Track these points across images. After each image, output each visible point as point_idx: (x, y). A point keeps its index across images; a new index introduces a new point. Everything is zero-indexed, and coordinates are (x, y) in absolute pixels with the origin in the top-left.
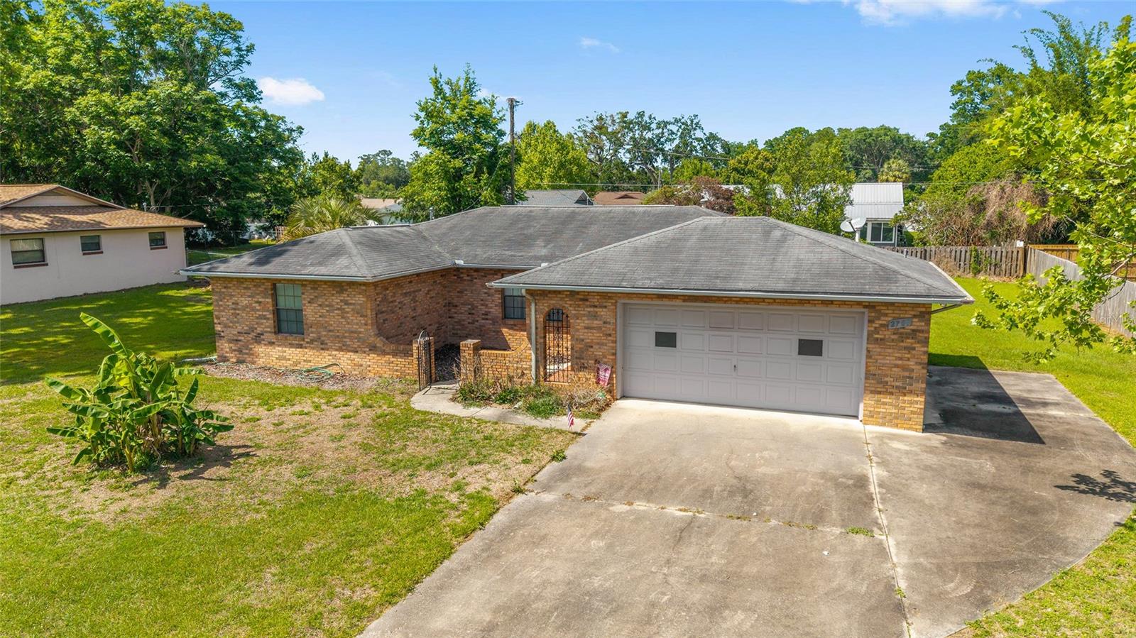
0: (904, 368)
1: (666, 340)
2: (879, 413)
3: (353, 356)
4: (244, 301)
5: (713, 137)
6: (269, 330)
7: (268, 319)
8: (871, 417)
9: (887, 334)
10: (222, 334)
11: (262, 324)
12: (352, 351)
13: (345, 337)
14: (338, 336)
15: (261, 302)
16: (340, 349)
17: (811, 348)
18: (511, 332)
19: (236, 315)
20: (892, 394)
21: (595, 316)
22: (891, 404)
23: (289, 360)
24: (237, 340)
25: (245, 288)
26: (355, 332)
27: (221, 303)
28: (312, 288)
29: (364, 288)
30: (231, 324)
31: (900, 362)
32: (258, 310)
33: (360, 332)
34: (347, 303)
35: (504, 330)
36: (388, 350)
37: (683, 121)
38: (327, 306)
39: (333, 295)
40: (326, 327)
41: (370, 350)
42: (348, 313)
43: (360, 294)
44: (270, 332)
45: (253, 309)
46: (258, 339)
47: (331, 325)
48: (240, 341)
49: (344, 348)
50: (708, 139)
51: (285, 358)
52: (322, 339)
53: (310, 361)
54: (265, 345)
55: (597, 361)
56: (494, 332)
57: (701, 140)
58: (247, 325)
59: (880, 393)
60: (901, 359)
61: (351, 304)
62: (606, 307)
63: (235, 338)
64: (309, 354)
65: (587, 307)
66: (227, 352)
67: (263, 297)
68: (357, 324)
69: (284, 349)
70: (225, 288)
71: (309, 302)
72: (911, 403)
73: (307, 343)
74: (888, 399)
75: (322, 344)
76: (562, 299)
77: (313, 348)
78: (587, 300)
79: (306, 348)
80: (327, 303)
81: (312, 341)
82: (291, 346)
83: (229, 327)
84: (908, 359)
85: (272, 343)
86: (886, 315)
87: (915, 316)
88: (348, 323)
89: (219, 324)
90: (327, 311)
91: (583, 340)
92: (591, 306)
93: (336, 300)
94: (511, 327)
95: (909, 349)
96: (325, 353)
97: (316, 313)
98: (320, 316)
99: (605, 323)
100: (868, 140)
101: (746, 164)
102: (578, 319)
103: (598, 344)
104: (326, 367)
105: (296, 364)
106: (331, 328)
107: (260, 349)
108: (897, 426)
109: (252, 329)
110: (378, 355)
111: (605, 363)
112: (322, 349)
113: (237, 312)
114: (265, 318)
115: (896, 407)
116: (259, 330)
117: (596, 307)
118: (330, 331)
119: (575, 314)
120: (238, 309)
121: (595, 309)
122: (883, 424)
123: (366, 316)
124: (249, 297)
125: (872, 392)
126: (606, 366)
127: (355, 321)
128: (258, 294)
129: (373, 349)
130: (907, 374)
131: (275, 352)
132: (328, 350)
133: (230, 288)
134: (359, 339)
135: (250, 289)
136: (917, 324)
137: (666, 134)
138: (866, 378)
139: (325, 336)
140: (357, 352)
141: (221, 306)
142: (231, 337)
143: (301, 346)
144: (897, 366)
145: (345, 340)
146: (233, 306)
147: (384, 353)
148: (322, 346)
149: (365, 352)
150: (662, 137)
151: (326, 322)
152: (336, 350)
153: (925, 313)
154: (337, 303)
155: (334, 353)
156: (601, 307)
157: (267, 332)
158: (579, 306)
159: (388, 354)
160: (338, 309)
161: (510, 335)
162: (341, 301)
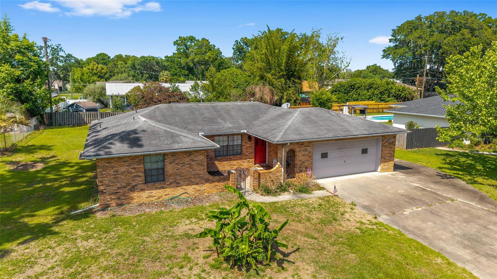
0: (390, 154)
1: (324, 156)
2: (384, 168)
3: (195, 186)
4: (123, 169)
5: (69, 56)
6: (141, 182)
7: (141, 176)
8: (383, 170)
9: (386, 144)
10: (104, 191)
11: (136, 180)
12: (195, 184)
13: (191, 178)
14: (187, 178)
15: (136, 168)
16: (188, 185)
17: (365, 151)
18: (219, 162)
19: (116, 178)
20: (387, 162)
21: (306, 150)
22: (387, 165)
23: (155, 196)
24: (116, 193)
25: (124, 161)
26: (197, 174)
27: (103, 173)
28: (172, 156)
29: (203, 152)
30: (112, 184)
31: (389, 152)
32: (133, 173)
33: (200, 174)
34: (193, 161)
35: (216, 162)
36: (215, 180)
37: (52, 47)
38: (181, 164)
39: (185, 158)
40: (180, 175)
41: (206, 182)
42: (193, 165)
43: (201, 155)
44: (142, 184)
45: (131, 173)
46: (133, 189)
47: (183, 173)
48: (119, 192)
49: (191, 183)
50: (67, 57)
51: (152, 196)
52: (177, 181)
53: (169, 194)
54: (138, 191)
55: (306, 168)
56: (211, 164)
57: (64, 57)
58: (125, 183)
59: (384, 162)
60: (389, 151)
61: (195, 161)
62: (310, 146)
63: (115, 191)
64: (168, 191)
65: (303, 147)
66: (108, 201)
67: (137, 165)
68: (199, 170)
69: (151, 191)
70: (108, 163)
71: (170, 163)
72: (391, 163)
73: (168, 185)
74: (386, 164)
75: (177, 184)
76: (294, 145)
77: (171, 187)
78: (303, 144)
79: (166, 188)
80: (181, 162)
81: (171, 184)
82: (157, 188)
83: (111, 186)
84: (391, 151)
85: (143, 190)
86: (386, 138)
87: (393, 138)
88: (193, 171)
89: (102, 185)
90: (181, 166)
91: (301, 160)
92: (304, 147)
93: (187, 160)
94: (219, 161)
95: (391, 147)
96: (179, 188)
97: (174, 168)
98: (176, 170)
99: (309, 152)
100: (146, 62)
101: (93, 70)
102: (300, 152)
103: (307, 161)
104: (179, 196)
105: (159, 198)
106: (183, 175)
107: (135, 195)
108: (388, 171)
109: (129, 184)
110: (210, 183)
111: (309, 168)
112: (177, 186)
113: (117, 176)
114: (138, 176)
115: (388, 166)
116: (134, 184)
117: (306, 146)
118: (182, 176)
119: (298, 151)
120: (118, 174)
121: (306, 148)
122: (385, 172)
123: (204, 165)
124: (127, 166)
125: (383, 162)
126: (309, 169)
127: (198, 169)
128: (134, 164)
129: (207, 181)
130: (391, 155)
131: (145, 194)
132: (180, 186)
133: (112, 163)
134: (199, 177)
135: (128, 161)
136: (393, 140)
137: (42, 53)
138: (381, 158)
139: (179, 179)
140: (198, 184)
141: (104, 174)
142: (112, 191)
143: (163, 188)
144: (389, 153)
145: (191, 179)
146: (115, 173)
147: (213, 182)
148: (178, 185)
149: (202, 183)
150: (41, 54)
151: (180, 172)
152: (186, 185)
153: (394, 136)
154: (187, 161)
155: (184, 187)
156: (308, 146)
157: (139, 184)
158: (300, 147)
159: (215, 182)
160: (188, 164)
161: (219, 164)
162: (190, 160)
